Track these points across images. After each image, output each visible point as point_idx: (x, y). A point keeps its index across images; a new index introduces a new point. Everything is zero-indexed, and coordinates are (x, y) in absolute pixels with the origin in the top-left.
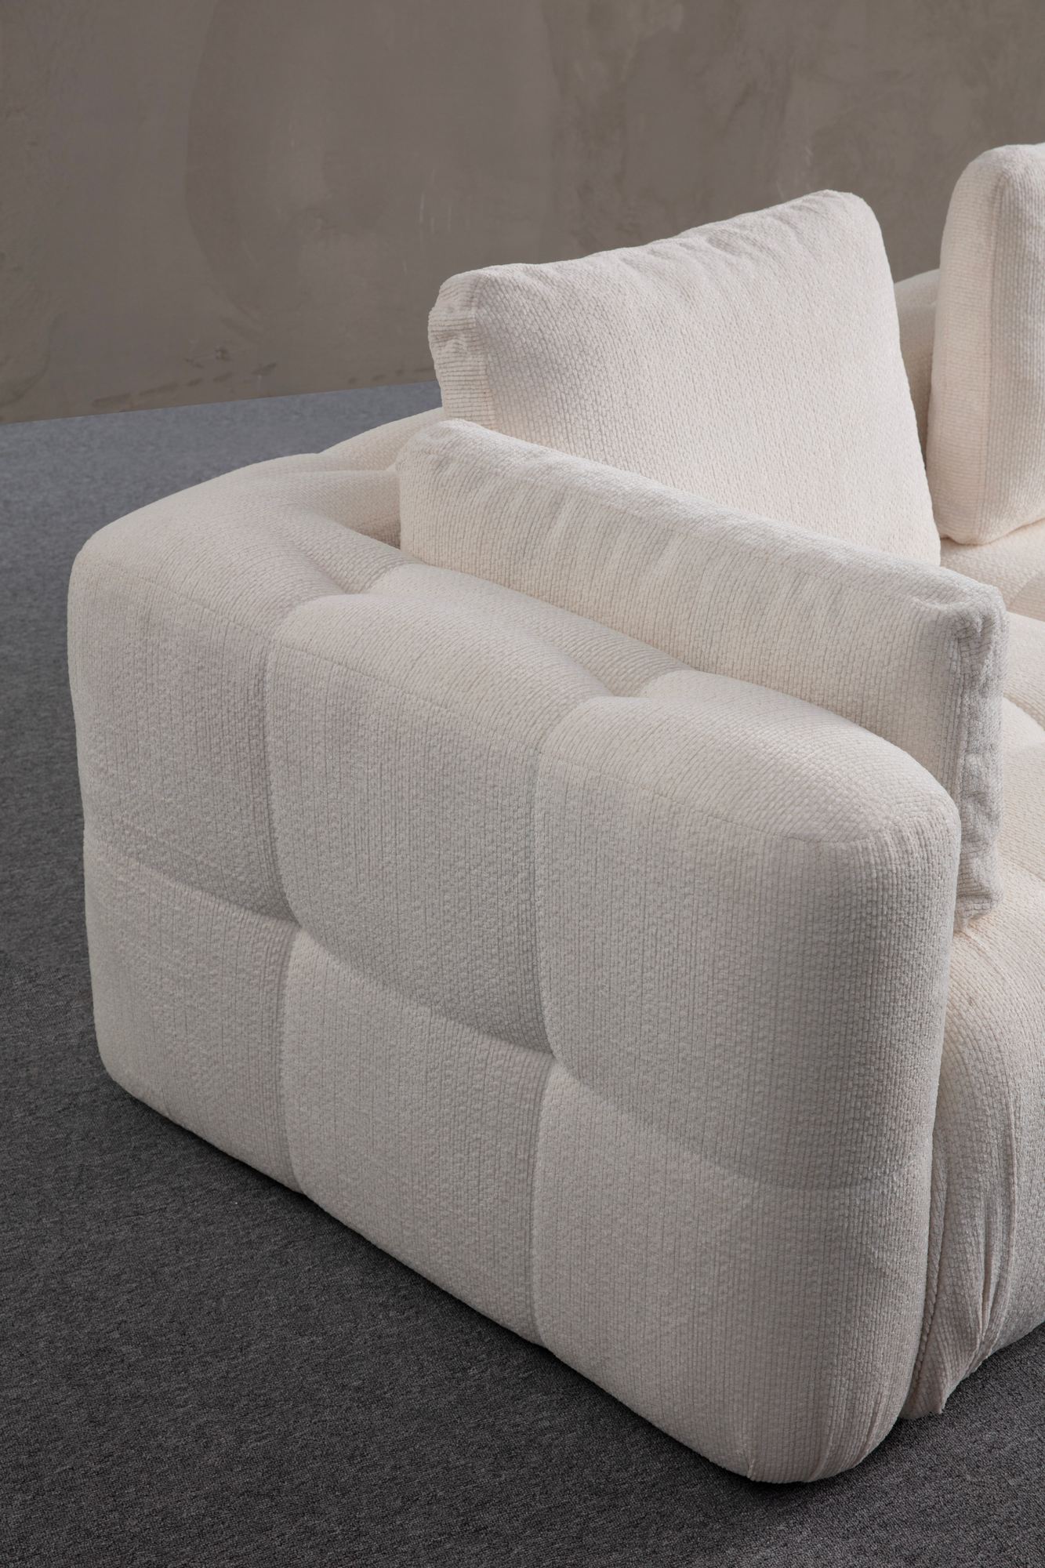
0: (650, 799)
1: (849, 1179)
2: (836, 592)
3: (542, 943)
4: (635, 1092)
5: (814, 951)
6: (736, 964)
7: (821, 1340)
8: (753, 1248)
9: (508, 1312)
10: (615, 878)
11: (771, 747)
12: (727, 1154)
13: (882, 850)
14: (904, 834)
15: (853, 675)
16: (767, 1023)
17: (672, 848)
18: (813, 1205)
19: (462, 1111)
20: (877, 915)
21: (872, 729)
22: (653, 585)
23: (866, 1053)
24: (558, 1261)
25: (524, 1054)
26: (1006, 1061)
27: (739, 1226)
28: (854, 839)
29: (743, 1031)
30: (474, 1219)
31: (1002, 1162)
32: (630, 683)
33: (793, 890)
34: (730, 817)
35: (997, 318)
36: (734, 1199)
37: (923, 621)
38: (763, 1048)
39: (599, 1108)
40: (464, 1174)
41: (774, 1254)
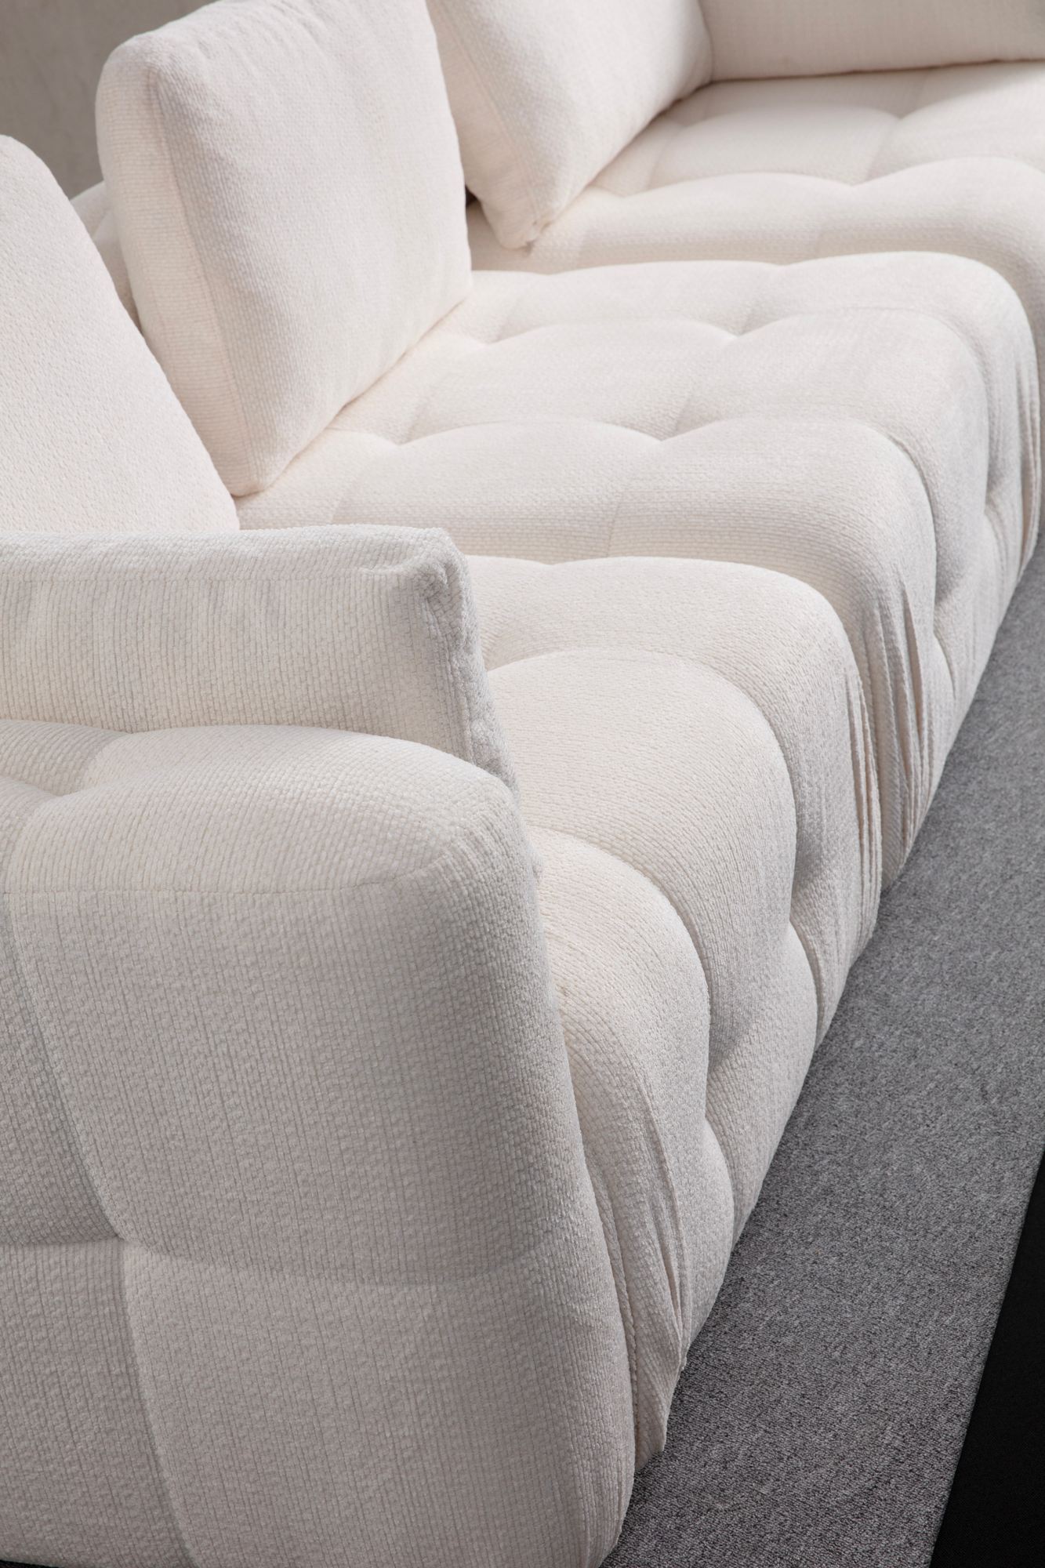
0: (172, 900)
1: (531, 1239)
2: (265, 590)
3: (76, 1114)
4: (250, 1242)
5: (428, 1002)
6: (341, 1050)
7: (551, 1430)
8: (449, 1361)
9: (150, 1557)
10: (154, 1005)
11: (288, 790)
12: (389, 1268)
13: (464, 863)
14: (476, 835)
15: (322, 678)
16: (397, 1103)
17: (219, 946)
18: (503, 1285)
19: (22, 1349)
20: (481, 936)
21: (362, 730)
22: (33, 653)
23: (511, 1094)
24: (201, 1472)
25: (83, 1251)
26: (622, 1042)
27: (427, 1342)
28: (430, 860)
29: (370, 1123)
30: (75, 1468)
31: (652, 1152)
32: (66, 775)
33: (385, 942)
34: (280, 886)
35: (199, 233)
36: (412, 1316)
37: (383, 591)
38: (400, 1134)
39: (206, 1276)
40: (46, 1421)
41: (476, 1358)
